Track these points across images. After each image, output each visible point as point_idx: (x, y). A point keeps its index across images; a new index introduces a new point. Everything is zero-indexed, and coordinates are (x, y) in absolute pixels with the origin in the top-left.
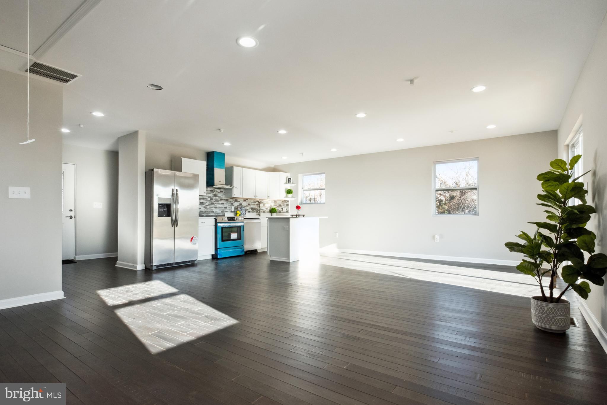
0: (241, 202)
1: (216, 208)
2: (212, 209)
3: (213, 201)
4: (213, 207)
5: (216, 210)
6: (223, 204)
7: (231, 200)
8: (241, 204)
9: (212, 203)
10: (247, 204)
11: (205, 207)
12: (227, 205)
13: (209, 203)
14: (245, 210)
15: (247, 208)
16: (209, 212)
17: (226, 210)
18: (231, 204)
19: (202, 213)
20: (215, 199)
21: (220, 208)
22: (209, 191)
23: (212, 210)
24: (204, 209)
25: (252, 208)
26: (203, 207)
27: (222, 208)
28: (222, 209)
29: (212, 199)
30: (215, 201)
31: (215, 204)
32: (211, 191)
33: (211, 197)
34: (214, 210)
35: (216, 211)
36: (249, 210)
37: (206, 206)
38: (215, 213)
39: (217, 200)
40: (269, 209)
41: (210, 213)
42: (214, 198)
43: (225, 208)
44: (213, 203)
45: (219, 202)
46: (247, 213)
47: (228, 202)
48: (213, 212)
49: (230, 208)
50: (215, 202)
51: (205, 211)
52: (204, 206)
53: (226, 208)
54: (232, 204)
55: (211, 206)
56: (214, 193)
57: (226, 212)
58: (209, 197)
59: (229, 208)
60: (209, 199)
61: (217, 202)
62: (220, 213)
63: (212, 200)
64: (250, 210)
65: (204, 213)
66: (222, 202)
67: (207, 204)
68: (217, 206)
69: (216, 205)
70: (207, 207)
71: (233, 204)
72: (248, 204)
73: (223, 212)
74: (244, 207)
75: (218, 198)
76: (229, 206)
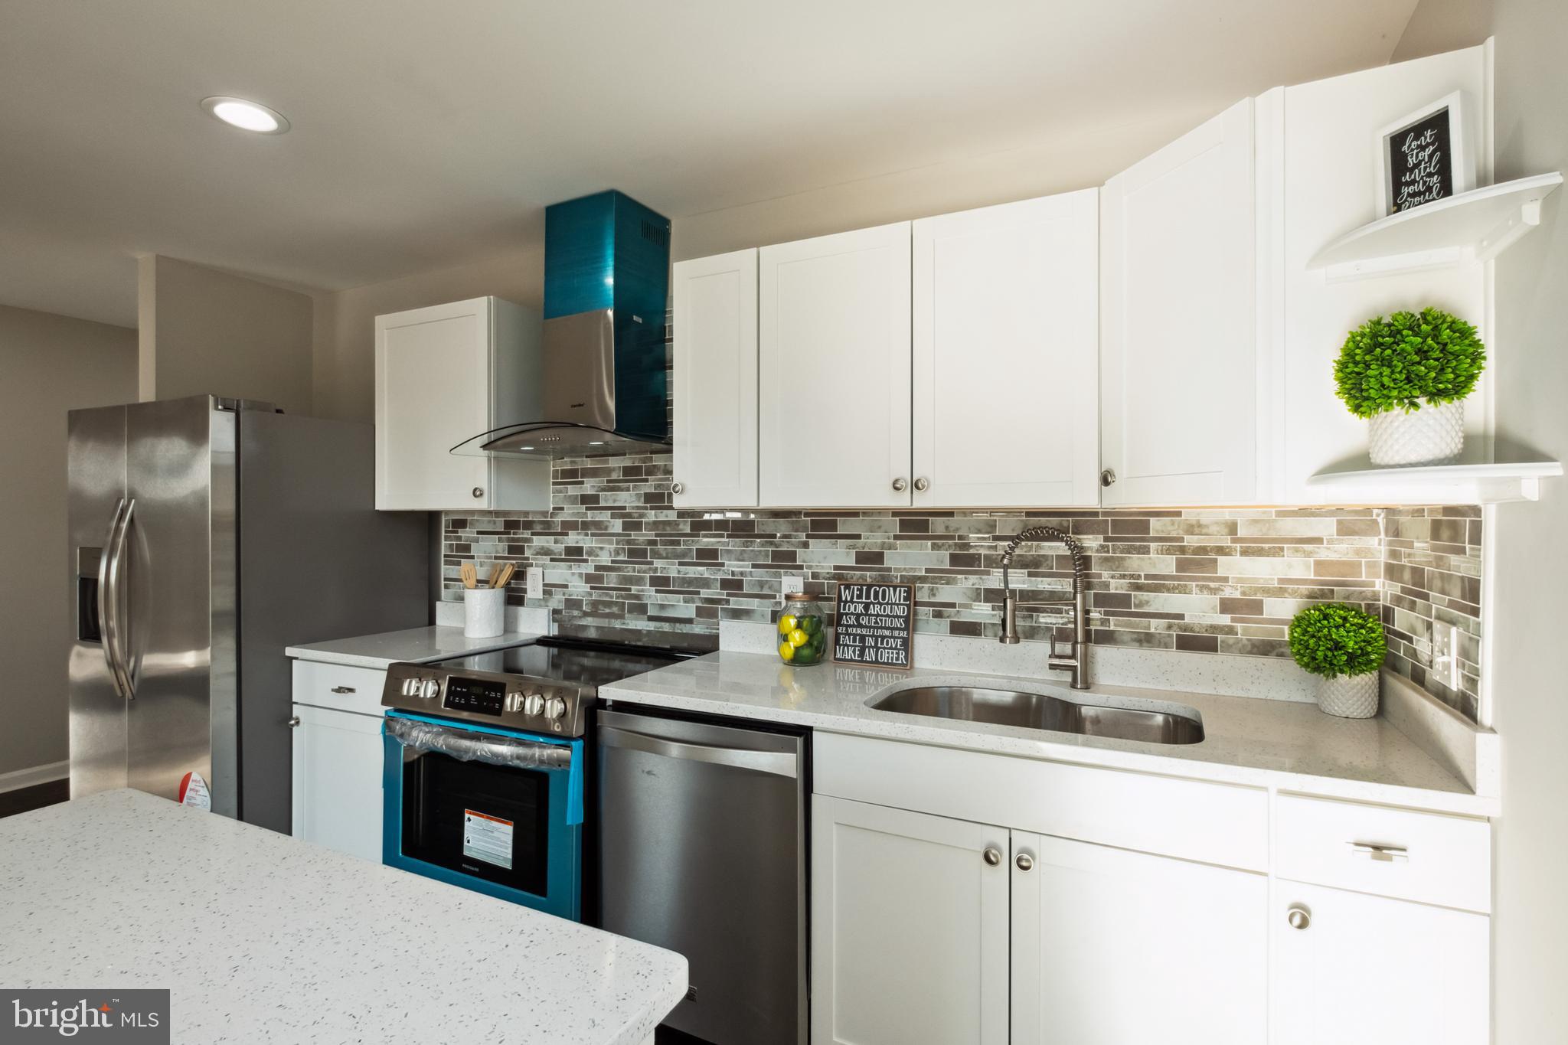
0: (871, 541)
1: (661, 583)
2: (634, 590)
3: (642, 537)
4: (639, 581)
5: (661, 598)
6: (708, 556)
7: (781, 527)
8: (878, 557)
9: (637, 554)
10: (945, 555)
11: (589, 578)
12: (745, 566)
13: (617, 553)
14: (899, 611)
15: (945, 593)
16: (615, 609)
17: (735, 603)
18: (777, 556)
19: (576, 613)
20: (656, 524)
21: (689, 588)
22: (614, 476)
23: (637, 597)
24: (587, 588)
25: (993, 596)
26: (581, 575)
27: (705, 583)
28: (705, 593)
29: (632, 525)
30: (651, 535)
31: (656, 555)
32: (627, 471)
33: (629, 515)
34: (651, 596)
35: (662, 607)
36: (966, 616)
37: (598, 568)
38: (651, 619)
39: (669, 530)
40: (1284, 609)
41: (621, 617)
42: (651, 516)
43: (725, 584)
44: (643, 553)
45: (678, 543)
46: (923, 642)
47: (745, 544)
48: (641, 609)
49: (765, 592)
50: (653, 543)
51: (595, 604)
52: (589, 568)
53: (733, 585)
54: (785, 560)
55: (630, 571)
56: (649, 487)
57: (737, 614)
58: (613, 516)
59: (761, 584)
60: (617, 526)
61: (664, 543)
62: (690, 621)
63: (634, 536)
64: (983, 612)
65: (586, 614)
66: (706, 541)
67: (605, 559)
68: (672, 569)
69: (658, 563)
70: (600, 579)
71: (792, 556)
72: (955, 559)
73: (712, 614)
74: (909, 586)
75: (672, 516)
76: (761, 574)
